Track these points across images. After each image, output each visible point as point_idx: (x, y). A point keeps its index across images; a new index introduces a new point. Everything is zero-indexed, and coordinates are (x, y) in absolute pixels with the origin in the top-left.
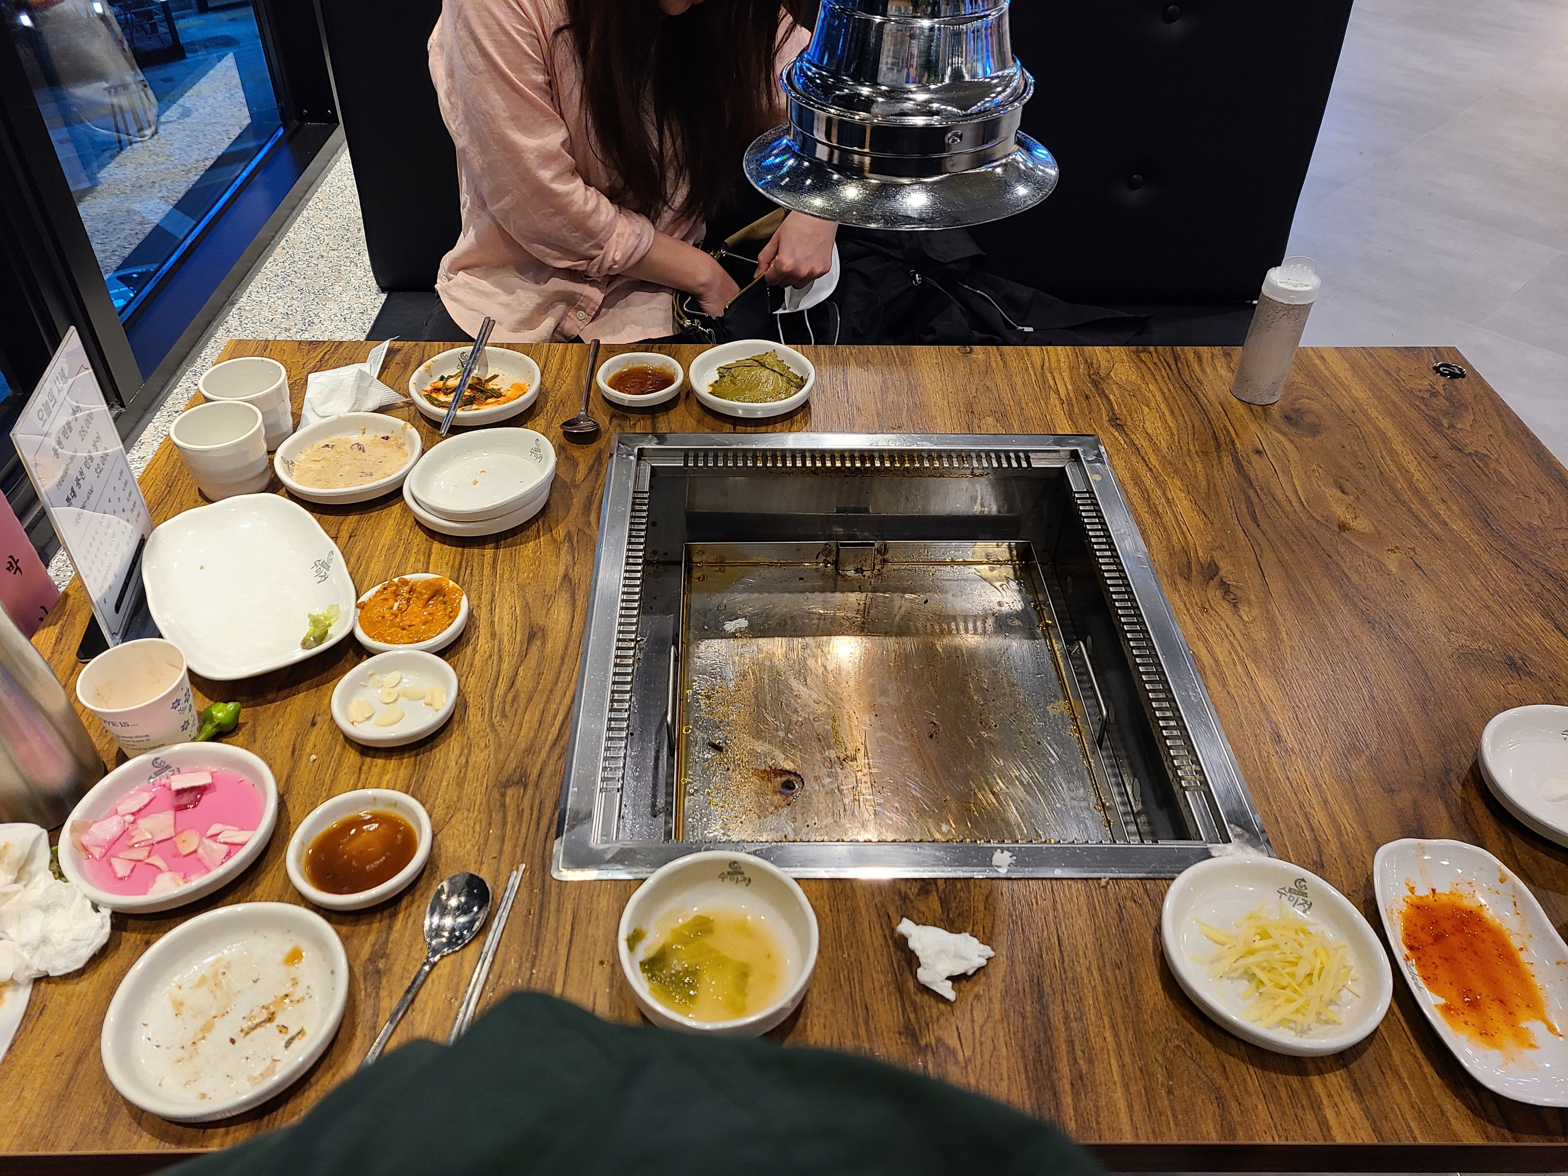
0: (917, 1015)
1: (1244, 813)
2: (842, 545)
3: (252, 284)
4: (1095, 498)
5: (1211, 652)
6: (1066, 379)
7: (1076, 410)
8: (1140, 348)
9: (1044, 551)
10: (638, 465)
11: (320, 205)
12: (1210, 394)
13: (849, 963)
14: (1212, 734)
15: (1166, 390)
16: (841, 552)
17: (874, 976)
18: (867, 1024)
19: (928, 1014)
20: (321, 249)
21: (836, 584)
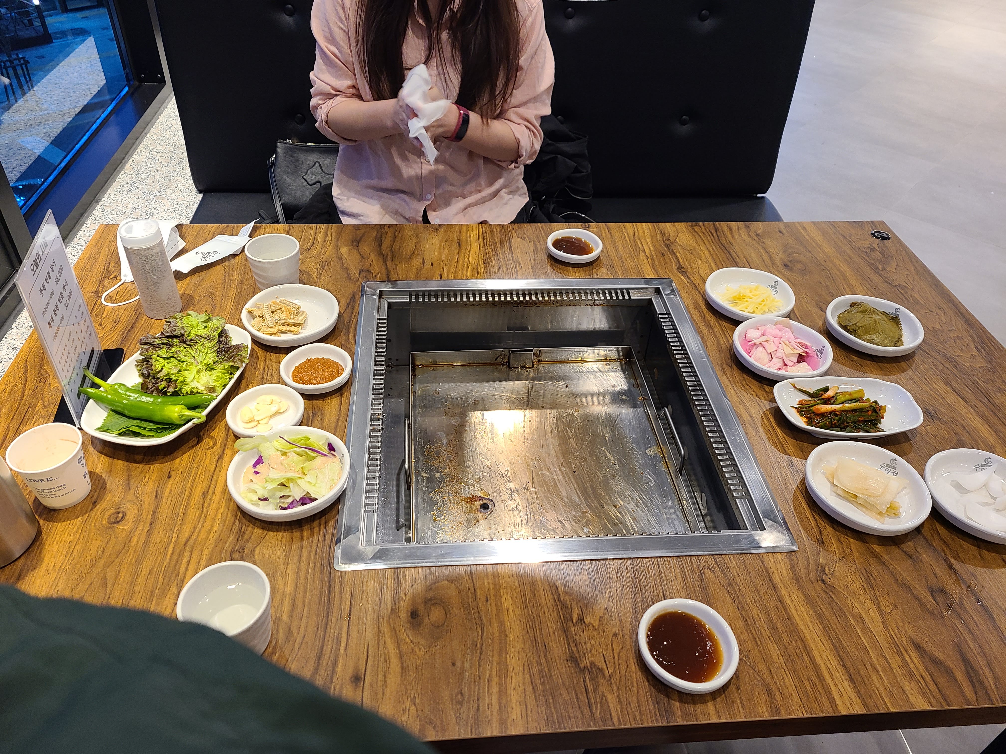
0: (577, 648)
1: (773, 511)
2: (512, 351)
3: (111, 189)
4: (672, 318)
5: (748, 412)
6: (649, 243)
7: (657, 263)
8: (694, 223)
9: (639, 352)
10: (379, 301)
11: (155, 137)
12: (738, 251)
13: (532, 617)
14: (750, 463)
15: (711, 250)
16: (512, 356)
17: (549, 624)
18: (546, 655)
19: (584, 647)
20: (157, 166)
21: (508, 376)
